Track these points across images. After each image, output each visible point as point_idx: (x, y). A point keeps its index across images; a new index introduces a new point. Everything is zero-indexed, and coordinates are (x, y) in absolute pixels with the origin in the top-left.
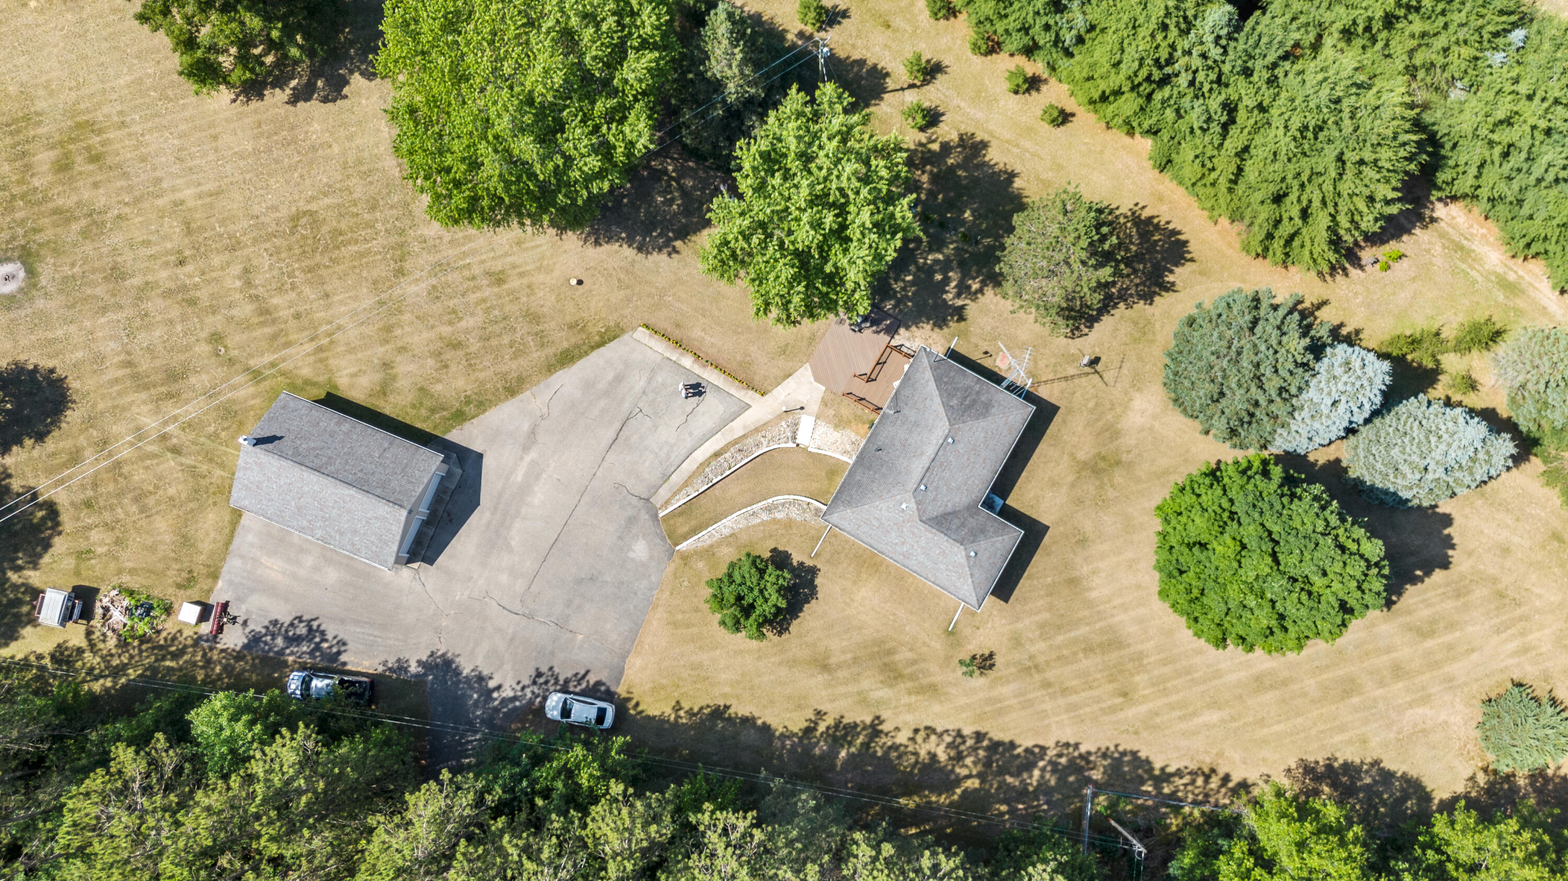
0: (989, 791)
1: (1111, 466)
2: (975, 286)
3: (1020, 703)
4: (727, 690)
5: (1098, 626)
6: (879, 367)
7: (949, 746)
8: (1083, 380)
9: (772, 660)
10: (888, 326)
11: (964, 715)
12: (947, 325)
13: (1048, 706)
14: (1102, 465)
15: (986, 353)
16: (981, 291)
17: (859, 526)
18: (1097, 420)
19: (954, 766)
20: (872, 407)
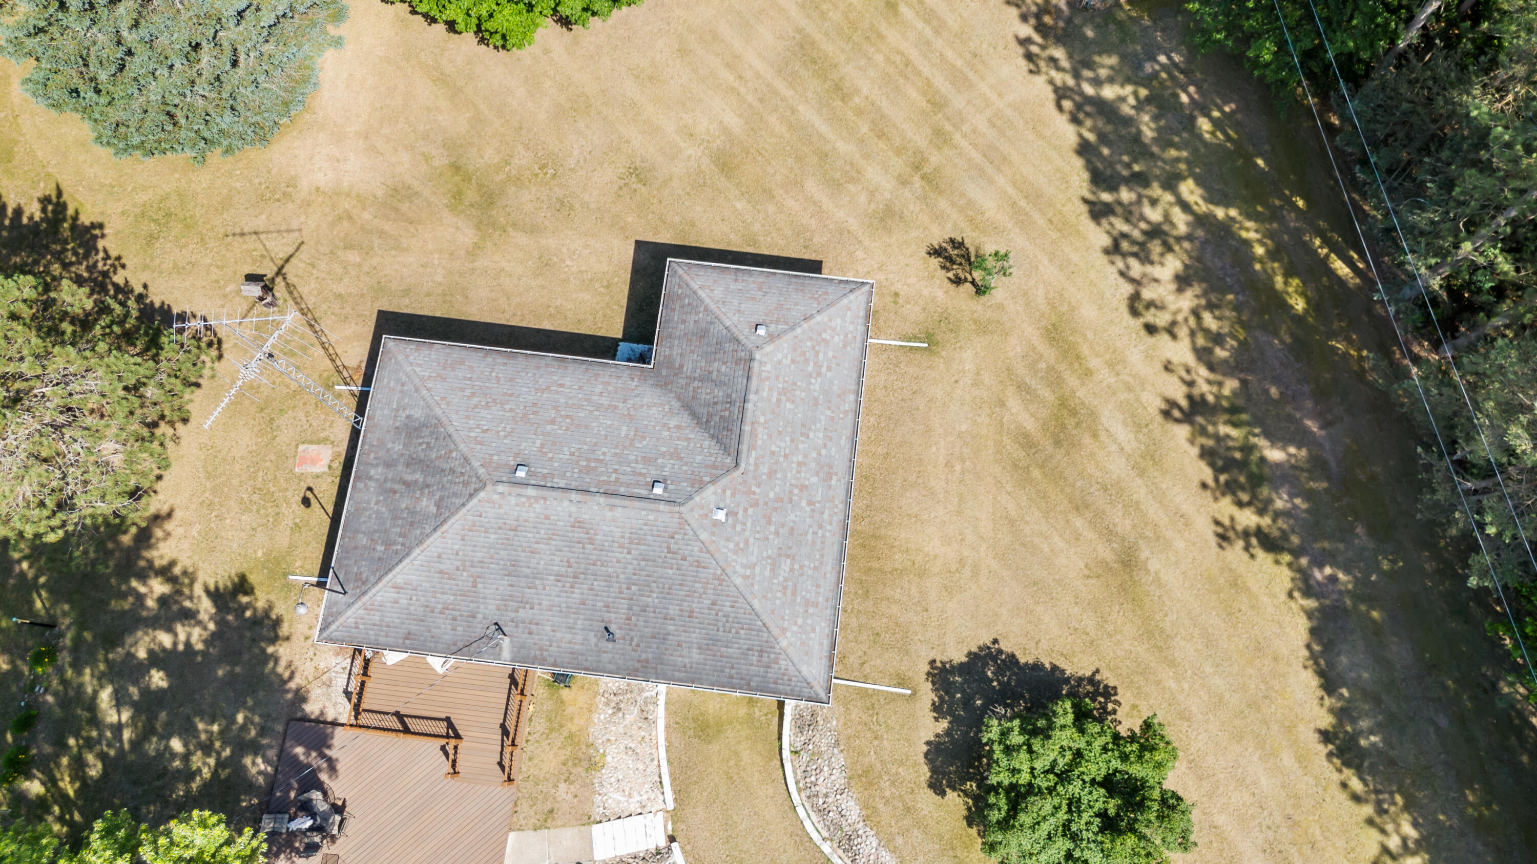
0: (1187, 161)
1: (467, 179)
2: (159, 587)
3: (999, 170)
4: (1288, 760)
5: (788, 93)
6: (412, 724)
7: (1145, 258)
8: (303, 289)
9: (1172, 684)
10: (309, 748)
11: (1075, 257)
12: (267, 613)
13: (980, 122)
14: (471, 195)
15: (306, 502)
16: (165, 572)
17: (807, 603)
18: (382, 233)
19: (1179, 239)
20: (516, 698)
